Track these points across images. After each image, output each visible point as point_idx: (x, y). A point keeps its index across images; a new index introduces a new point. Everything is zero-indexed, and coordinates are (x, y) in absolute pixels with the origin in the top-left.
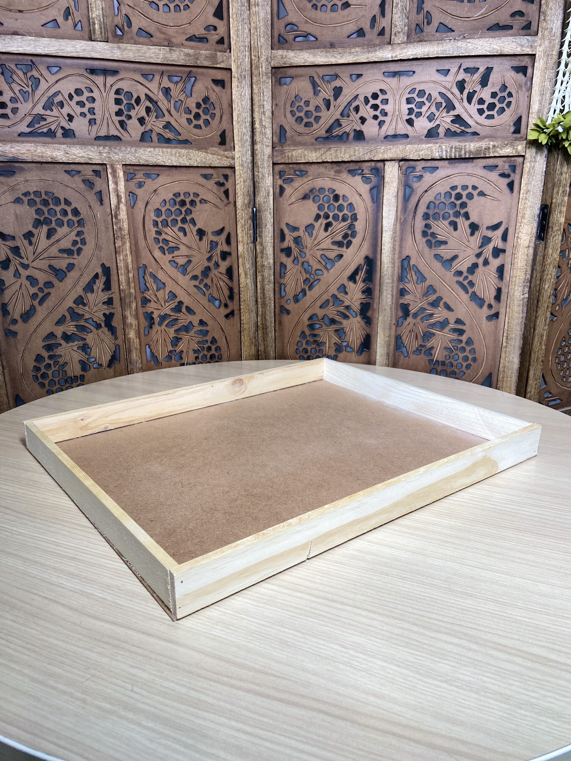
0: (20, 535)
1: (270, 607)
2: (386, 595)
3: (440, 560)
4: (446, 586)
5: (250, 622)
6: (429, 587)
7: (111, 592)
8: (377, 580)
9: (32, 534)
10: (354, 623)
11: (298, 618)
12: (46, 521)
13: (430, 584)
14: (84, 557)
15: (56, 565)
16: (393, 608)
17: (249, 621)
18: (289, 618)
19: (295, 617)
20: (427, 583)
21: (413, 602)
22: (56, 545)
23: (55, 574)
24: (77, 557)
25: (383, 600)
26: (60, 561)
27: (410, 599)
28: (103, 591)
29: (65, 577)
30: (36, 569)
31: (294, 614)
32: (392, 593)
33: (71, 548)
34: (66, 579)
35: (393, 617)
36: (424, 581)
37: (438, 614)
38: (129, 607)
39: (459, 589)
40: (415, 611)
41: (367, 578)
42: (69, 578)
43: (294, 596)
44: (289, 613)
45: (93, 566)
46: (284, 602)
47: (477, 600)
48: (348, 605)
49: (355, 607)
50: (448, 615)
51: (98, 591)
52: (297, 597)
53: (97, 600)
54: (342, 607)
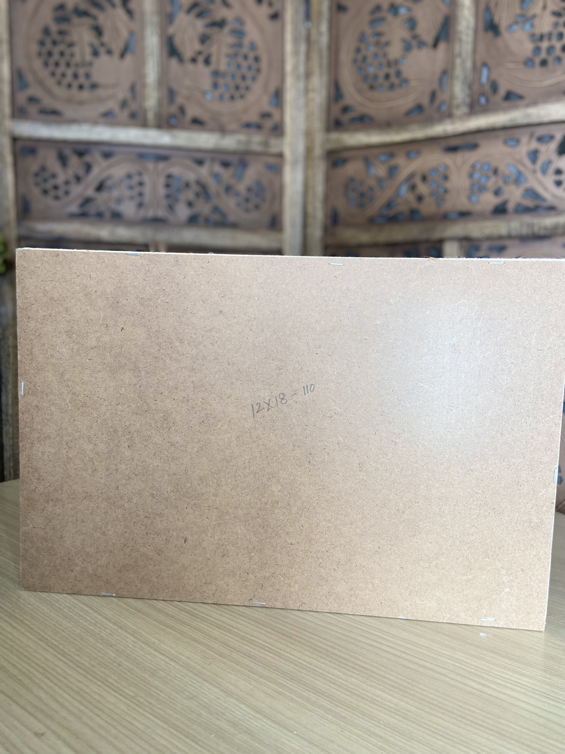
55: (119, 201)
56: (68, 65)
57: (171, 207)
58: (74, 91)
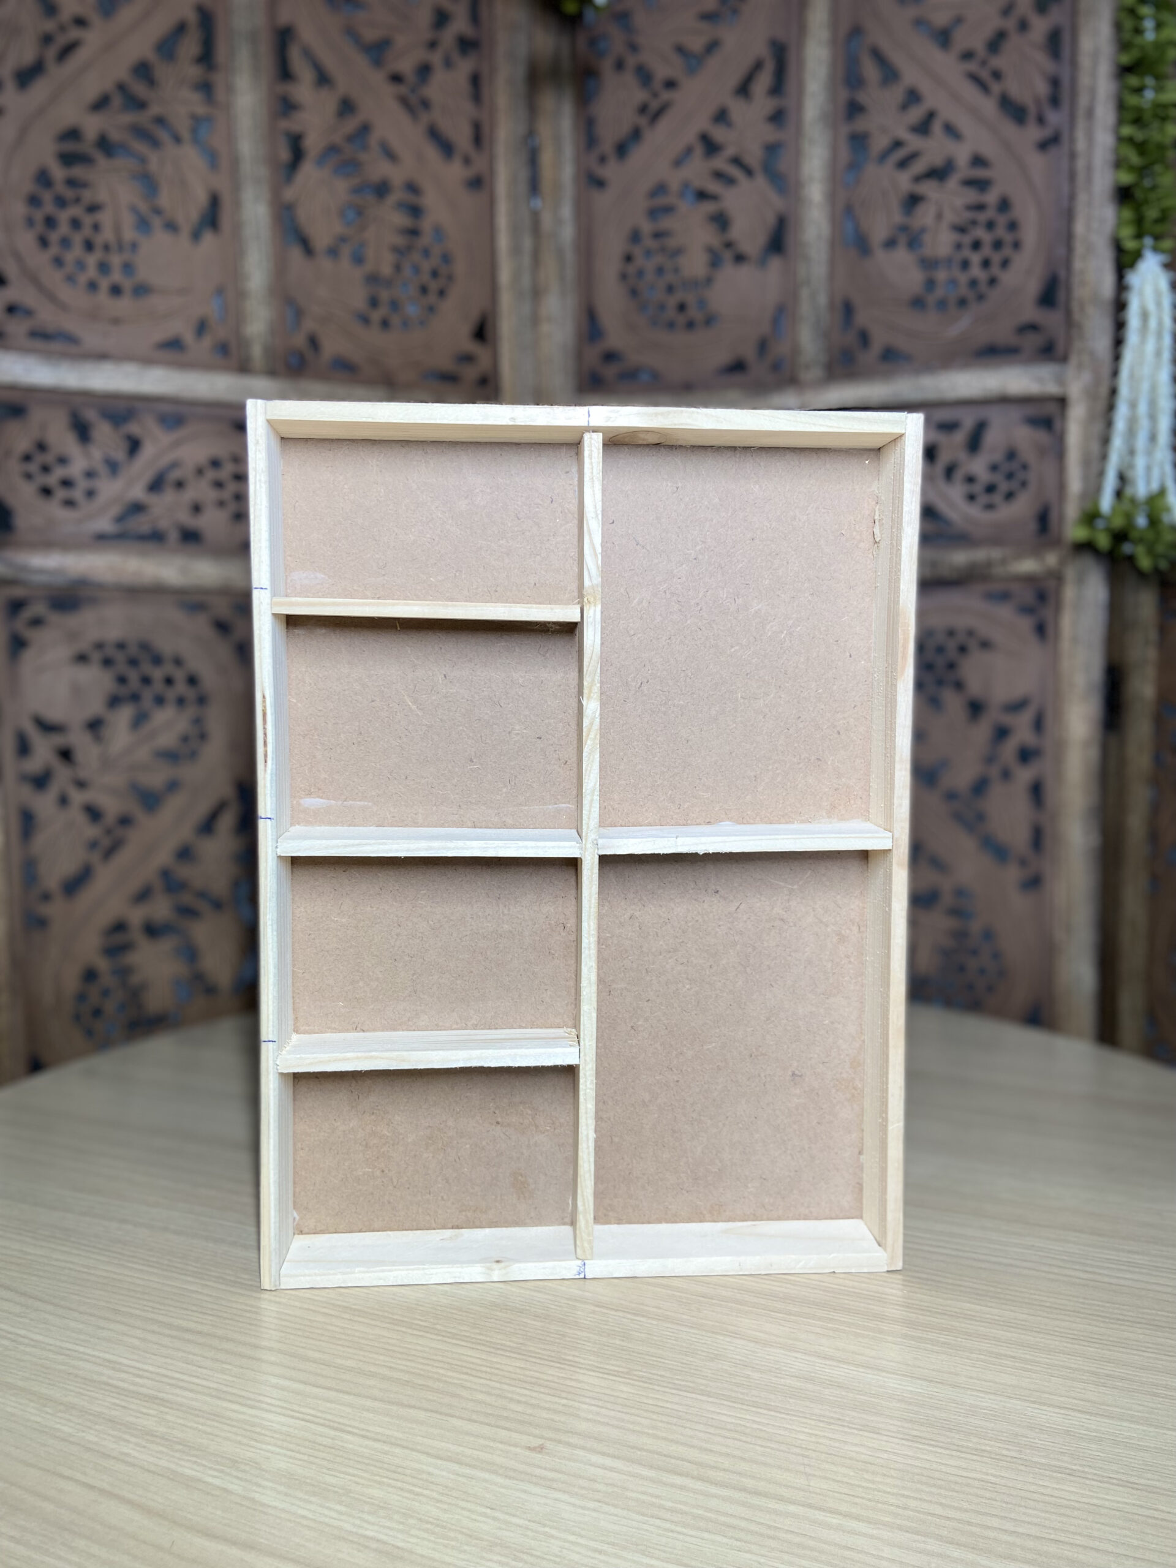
0: (33, 1346)
1: (612, 1510)
2: (878, 1479)
3: (992, 1397)
4: (1013, 1454)
5: (567, 1545)
6: (975, 1457)
7: (240, 1475)
8: (856, 1445)
9: (58, 1343)
10: (811, 1543)
11: (679, 1533)
12: (91, 1315)
13: (976, 1450)
14: (178, 1395)
15: (113, 1413)
16: (898, 1506)
17: (565, 1541)
18: (659, 1535)
19: (672, 1531)
20: (968, 1447)
21: (942, 1492)
22: (114, 1369)
23: (112, 1432)
24: (161, 1395)
25: (874, 1490)
26: (123, 1404)
27: (934, 1486)
28: (222, 1471)
29: (133, 1440)
30: (69, 1420)
31: (668, 1525)
32: (892, 1472)
33: (146, 1374)
34: (137, 1444)
35: (900, 1528)
36: (961, 1443)
37: (1002, 1518)
38: (283, 1510)
39: (1043, 1461)
40: (951, 1514)
41: (831, 1439)
42: (144, 1443)
43: (665, 1484)
44: (658, 1522)
45: (197, 1416)
46: (644, 1497)
47: (1088, 1482)
48: (794, 1503)
49: (810, 1506)
50: (1027, 1519)
51: (211, 1472)
52: (673, 1486)
53: (208, 1494)
54: (780, 1507)
55: (197, 509)
56: (89, 246)
58: (103, 296)
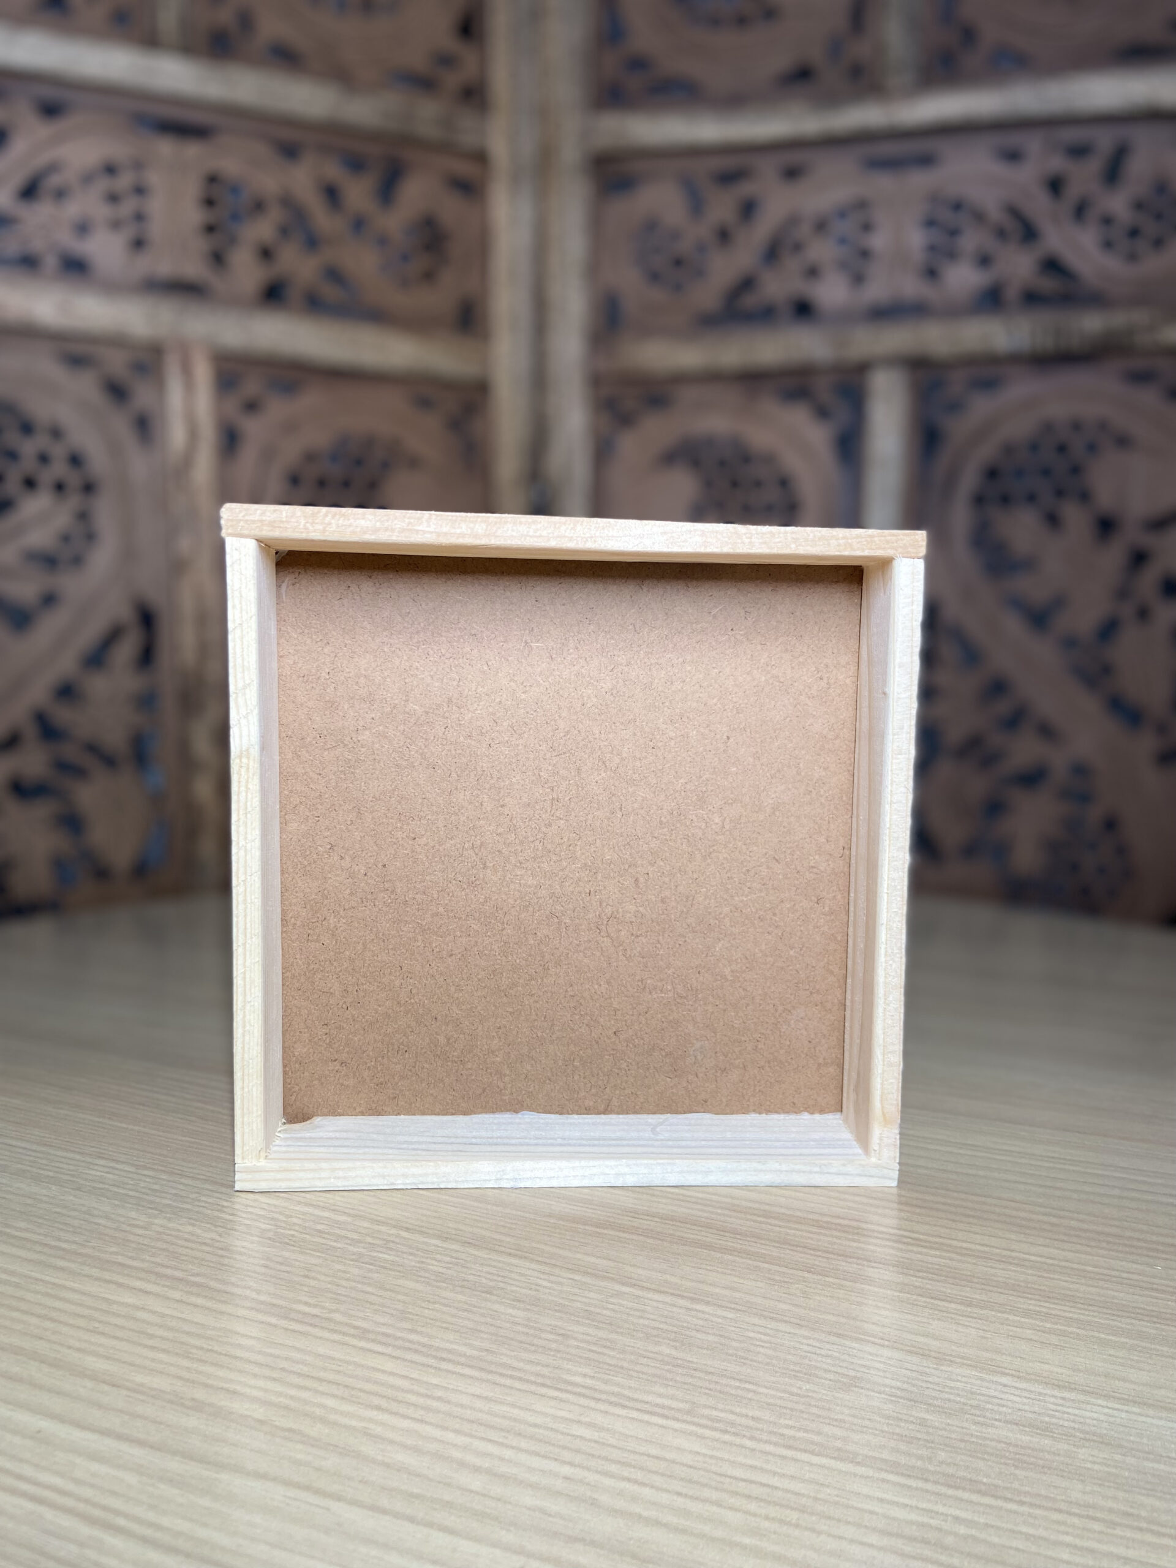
55: (83, 228)
57: (218, 259)
